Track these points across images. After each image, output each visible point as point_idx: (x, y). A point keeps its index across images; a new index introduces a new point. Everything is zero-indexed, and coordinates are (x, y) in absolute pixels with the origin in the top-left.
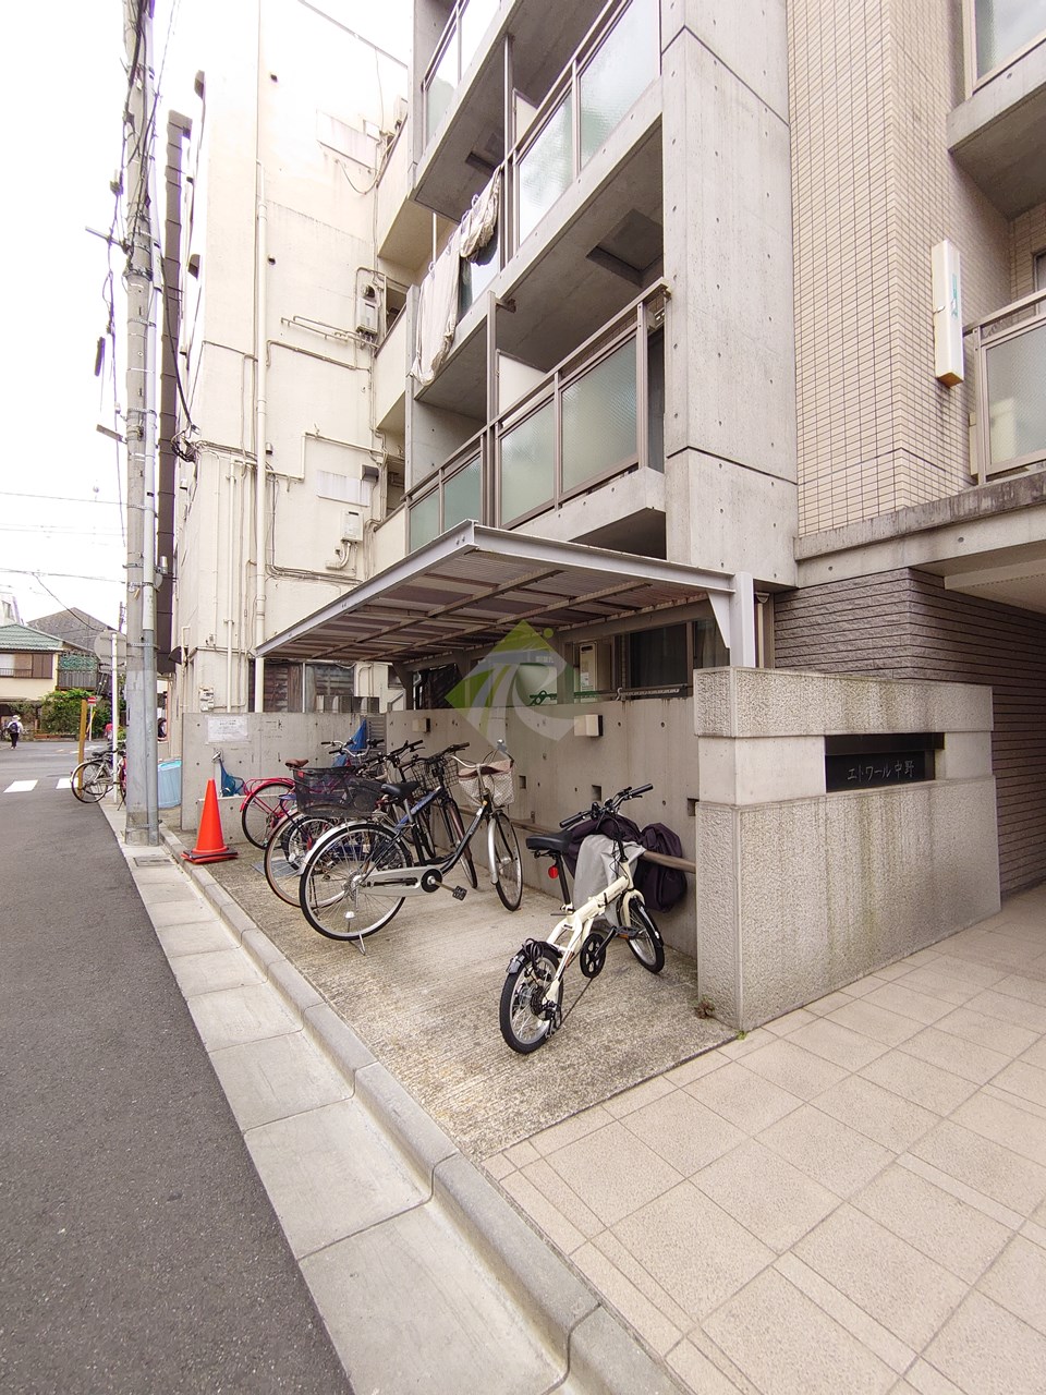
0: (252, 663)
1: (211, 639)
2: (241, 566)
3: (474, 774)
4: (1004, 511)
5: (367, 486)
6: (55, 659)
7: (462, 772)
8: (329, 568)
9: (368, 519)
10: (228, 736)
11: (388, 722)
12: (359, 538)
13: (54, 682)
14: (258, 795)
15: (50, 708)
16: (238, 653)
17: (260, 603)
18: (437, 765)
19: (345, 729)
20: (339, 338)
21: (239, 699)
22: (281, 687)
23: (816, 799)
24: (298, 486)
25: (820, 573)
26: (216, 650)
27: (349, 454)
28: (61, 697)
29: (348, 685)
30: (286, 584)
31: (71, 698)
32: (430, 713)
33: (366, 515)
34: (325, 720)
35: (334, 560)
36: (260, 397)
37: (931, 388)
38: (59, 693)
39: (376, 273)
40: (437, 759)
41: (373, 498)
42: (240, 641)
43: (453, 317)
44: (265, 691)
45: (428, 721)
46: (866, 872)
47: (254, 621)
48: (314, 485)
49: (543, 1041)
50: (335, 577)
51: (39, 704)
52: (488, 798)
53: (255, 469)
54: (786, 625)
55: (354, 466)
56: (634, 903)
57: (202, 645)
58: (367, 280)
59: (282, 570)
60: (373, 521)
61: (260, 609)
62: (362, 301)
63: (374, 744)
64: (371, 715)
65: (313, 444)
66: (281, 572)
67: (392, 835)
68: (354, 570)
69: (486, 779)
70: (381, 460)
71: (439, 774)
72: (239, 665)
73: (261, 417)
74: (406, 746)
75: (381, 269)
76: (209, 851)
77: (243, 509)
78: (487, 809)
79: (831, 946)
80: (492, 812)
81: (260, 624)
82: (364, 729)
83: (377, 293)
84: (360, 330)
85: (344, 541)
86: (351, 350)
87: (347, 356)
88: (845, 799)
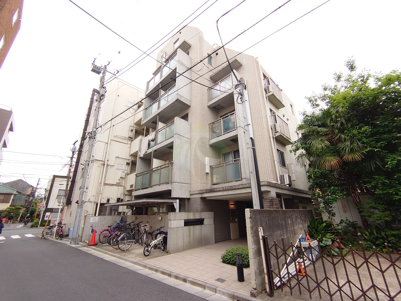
0: (97, 204)
1: (89, 199)
2: (98, 183)
3: (143, 226)
4: (206, 193)
5: (127, 166)
6: (12, 196)
7: (142, 226)
8: (117, 183)
9: (126, 173)
10: (94, 221)
11: (128, 217)
12: (124, 177)
13: (10, 204)
14: (103, 233)
15: (6, 212)
16: (94, 202)
17: (101, 191)
18: (138, 225)
19: (118, 219)
20: (125, 139)
21: (93, 212)
22: (102, 209)
23: (182, 227)
24: (113, 167)
25: (193, 197)
26: (90, 202)
27: (124, 160)
28: (12, 209)
29: (117, 208)
30: (107, 187)
31: (15, 209)
32: (136, 216)
33: (126, 172)
34: (114, 217)
35: (118, 181)
36: (108, 151)
37: (205, 174)
38: (11, 207)
39: (133, 127)
40: (138, 224)
41: (128, 169)
42: (95, 200)
43: (147, 148)
44: (99, 211)
45: (136, 217)
46: (190, 236)
47: (99, 195)
48: (116, 167)
49: (148, 255)
50: (118, 185)
51: (2, 211)
52: (145, 230)
53: (104, 164)
54: (190, 203)
55: (125, 162)
56: (162, 241)
57: (87, 200)
58: (131, 128)
59: (106, 184)
60: (127, 173)
61: (101, 193)
62: (130, 132)
63: (125, 222)
64: (123, 216)
65: (117, 158)
66: (107, 184)
67: (131, 235)
68: (122, 183)
69: (145, 227)
70: (130, 161)
71: (138, 226)
72: (94, 205)
73: (107, 154)
74: (132, 222)
75: (134, 126)
76: (93, 244)
77: (101, 172)
78: (145, 231)
79: (184, 245)
80: (146, 232)
81: (100, 196)
82: (122, 219)
83: (133, 130)
84: (129, 137)
85: (121, 177)
86: (127, 140)
87: (126, 142)
88: (187, 228)
